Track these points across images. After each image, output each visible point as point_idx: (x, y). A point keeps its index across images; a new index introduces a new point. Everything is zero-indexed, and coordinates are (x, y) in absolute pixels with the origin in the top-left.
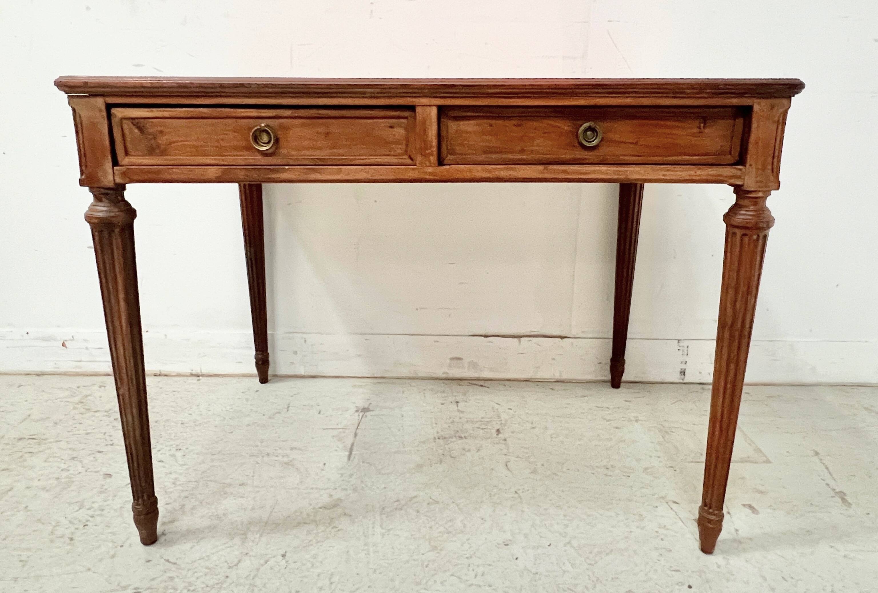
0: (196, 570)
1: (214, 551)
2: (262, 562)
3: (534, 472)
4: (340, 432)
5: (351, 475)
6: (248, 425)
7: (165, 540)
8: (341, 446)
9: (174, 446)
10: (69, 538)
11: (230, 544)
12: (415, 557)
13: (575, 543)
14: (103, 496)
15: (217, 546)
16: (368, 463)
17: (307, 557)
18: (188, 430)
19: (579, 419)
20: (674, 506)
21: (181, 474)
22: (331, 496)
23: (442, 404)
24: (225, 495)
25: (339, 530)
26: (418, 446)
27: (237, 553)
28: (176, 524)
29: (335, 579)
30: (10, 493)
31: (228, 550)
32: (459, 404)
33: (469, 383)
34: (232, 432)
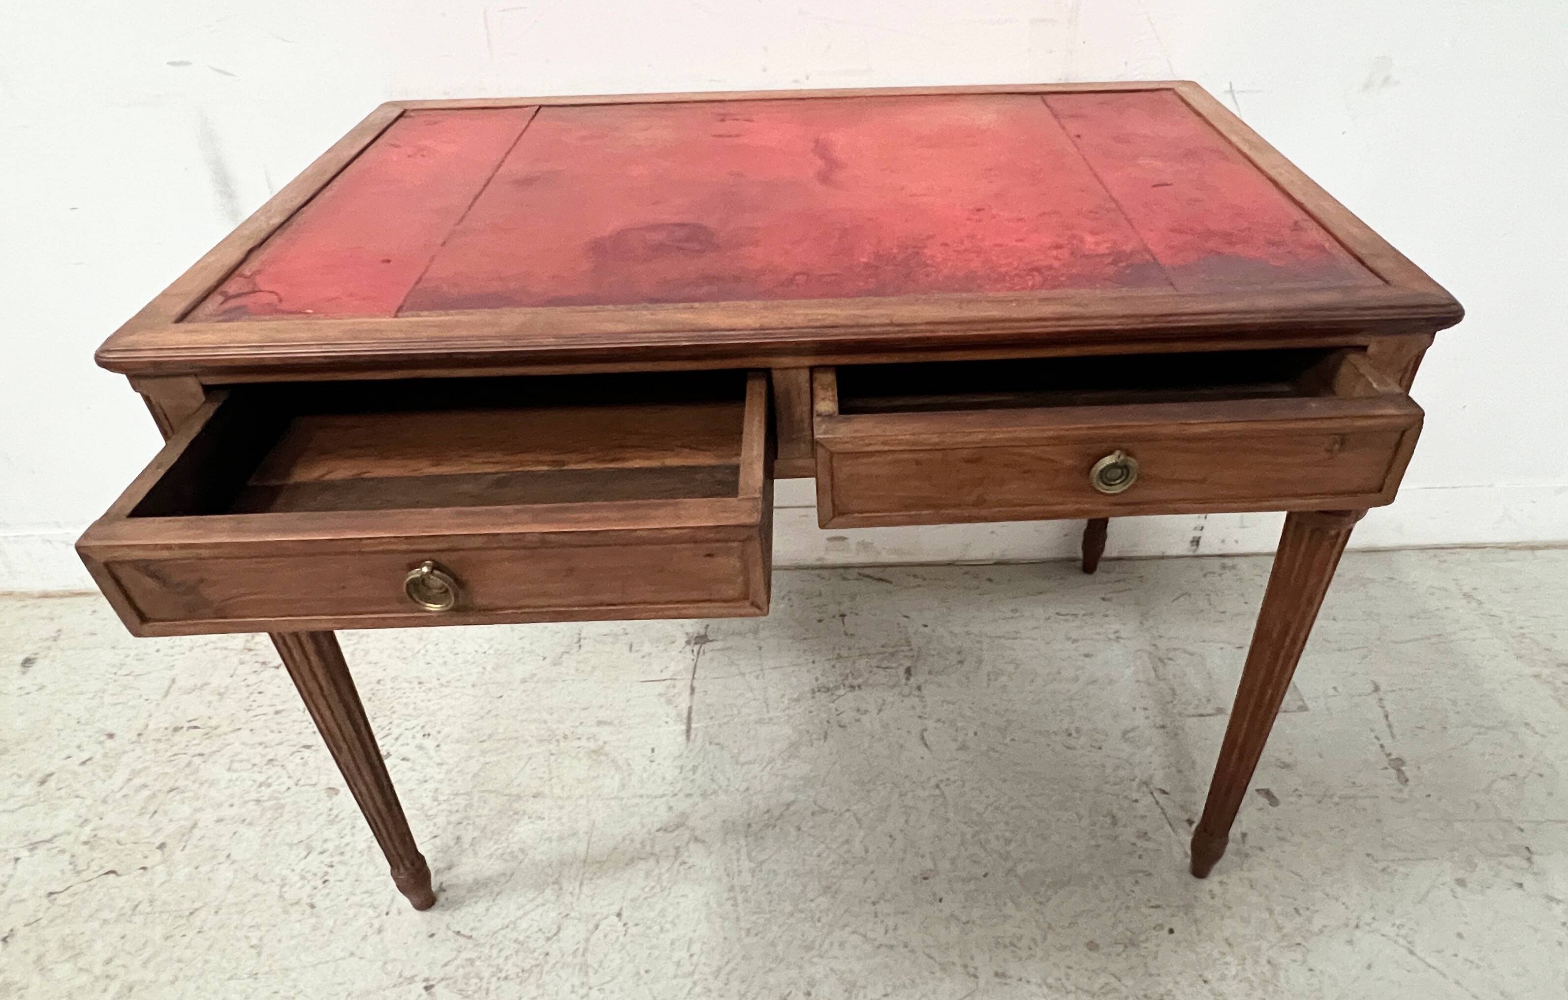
0: (501, 946)
1: (521, 912)
2: (591, 926)
3: (963, 747)
4: (668, 687)
5: (694, 769)
6: (524, 681)
7: (447, 899)
8: (673, 713)
9: (418, 728)
10: (307, 904)
11: (540, 900)
12: (801, 906)
13: (1020, 870)
14: (335, 828)
15: (523, 906)
16: (718, 744)
17: (652, 914)
18: (431, 695)
19: (1029, 641)
20: (1161, 798)
21: (441, 782)
22: (670, 808)
23: (820, 621)
24: (516, 817)
25: (690, 868)
26: (788, 708)
27: (553, 914)
28: (454, 871)
29: (696, 948)
30: (197, 833)
31: (540, 910)
32: (846, 619)
33: (860, 574)
34: (501, 697)
